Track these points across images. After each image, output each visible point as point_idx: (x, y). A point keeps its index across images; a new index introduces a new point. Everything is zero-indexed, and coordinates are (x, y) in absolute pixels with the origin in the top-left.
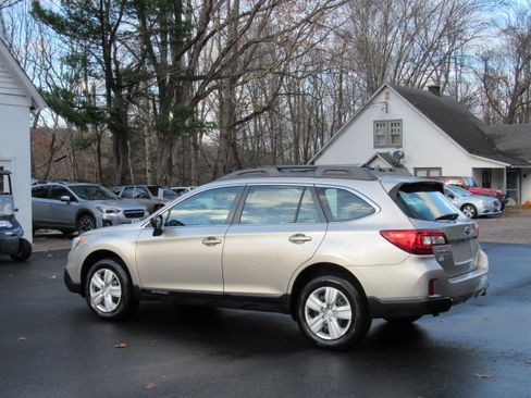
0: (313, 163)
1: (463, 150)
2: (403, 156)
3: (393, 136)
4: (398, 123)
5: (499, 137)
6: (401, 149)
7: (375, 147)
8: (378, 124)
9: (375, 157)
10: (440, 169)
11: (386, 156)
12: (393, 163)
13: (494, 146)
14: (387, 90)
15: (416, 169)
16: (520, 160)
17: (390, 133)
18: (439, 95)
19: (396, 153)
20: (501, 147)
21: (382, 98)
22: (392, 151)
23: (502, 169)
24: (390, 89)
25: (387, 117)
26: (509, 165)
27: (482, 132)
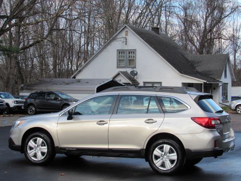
0: (74, 77)
1: (177, 71)
2: (136, 74)
3: (130, 60)
4: (133, 52)
5: (198, 63)
6: (135, 69)
7: (118, 67)
8: (120, 52)
9: (118, 74)
10: (161, 83)
11: (125, 74)
12: (130, 78)
13: (195, 69)
14: (126, 30)
15: (145, 83)
16: (211, 78)
17: (127, 58)
18: (159, 34)
19: (132, 72)
20: (199, 69)
21: (123, 34)
22: (129, 70)
23: (201, 84)
24: (129, 29)
25: (126, 48)
26: (205, 81)
27: (187, 60)
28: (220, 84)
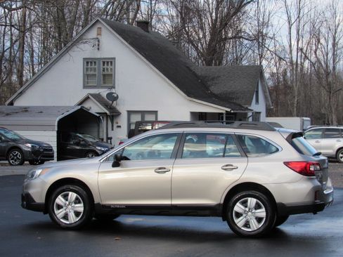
0: (11, 104)
1: (182, 93)
2: (116, 98)
3: (104, 75)
4: (110, 62)
5: (213, 79)
6: (113, 91)
7: (85, 87)
8: (88, 62)
9: (87, 99)
10: (155, 113)
11: (98, 97)
12: (106, 105)
13: (208, 89)
14: (99, 26)
15: (130, 113)
16: (235, 104)
17: (99, 72)
18: (148, 32)
19: (109, 95)
20: (215, 89)
21: (93, 34)
22: (104, 92)
23: (222, 114)
24: (103, 25)
25: (98, 55)
26: (229, 110)
27: (194, 74)
28: (250, 114)
